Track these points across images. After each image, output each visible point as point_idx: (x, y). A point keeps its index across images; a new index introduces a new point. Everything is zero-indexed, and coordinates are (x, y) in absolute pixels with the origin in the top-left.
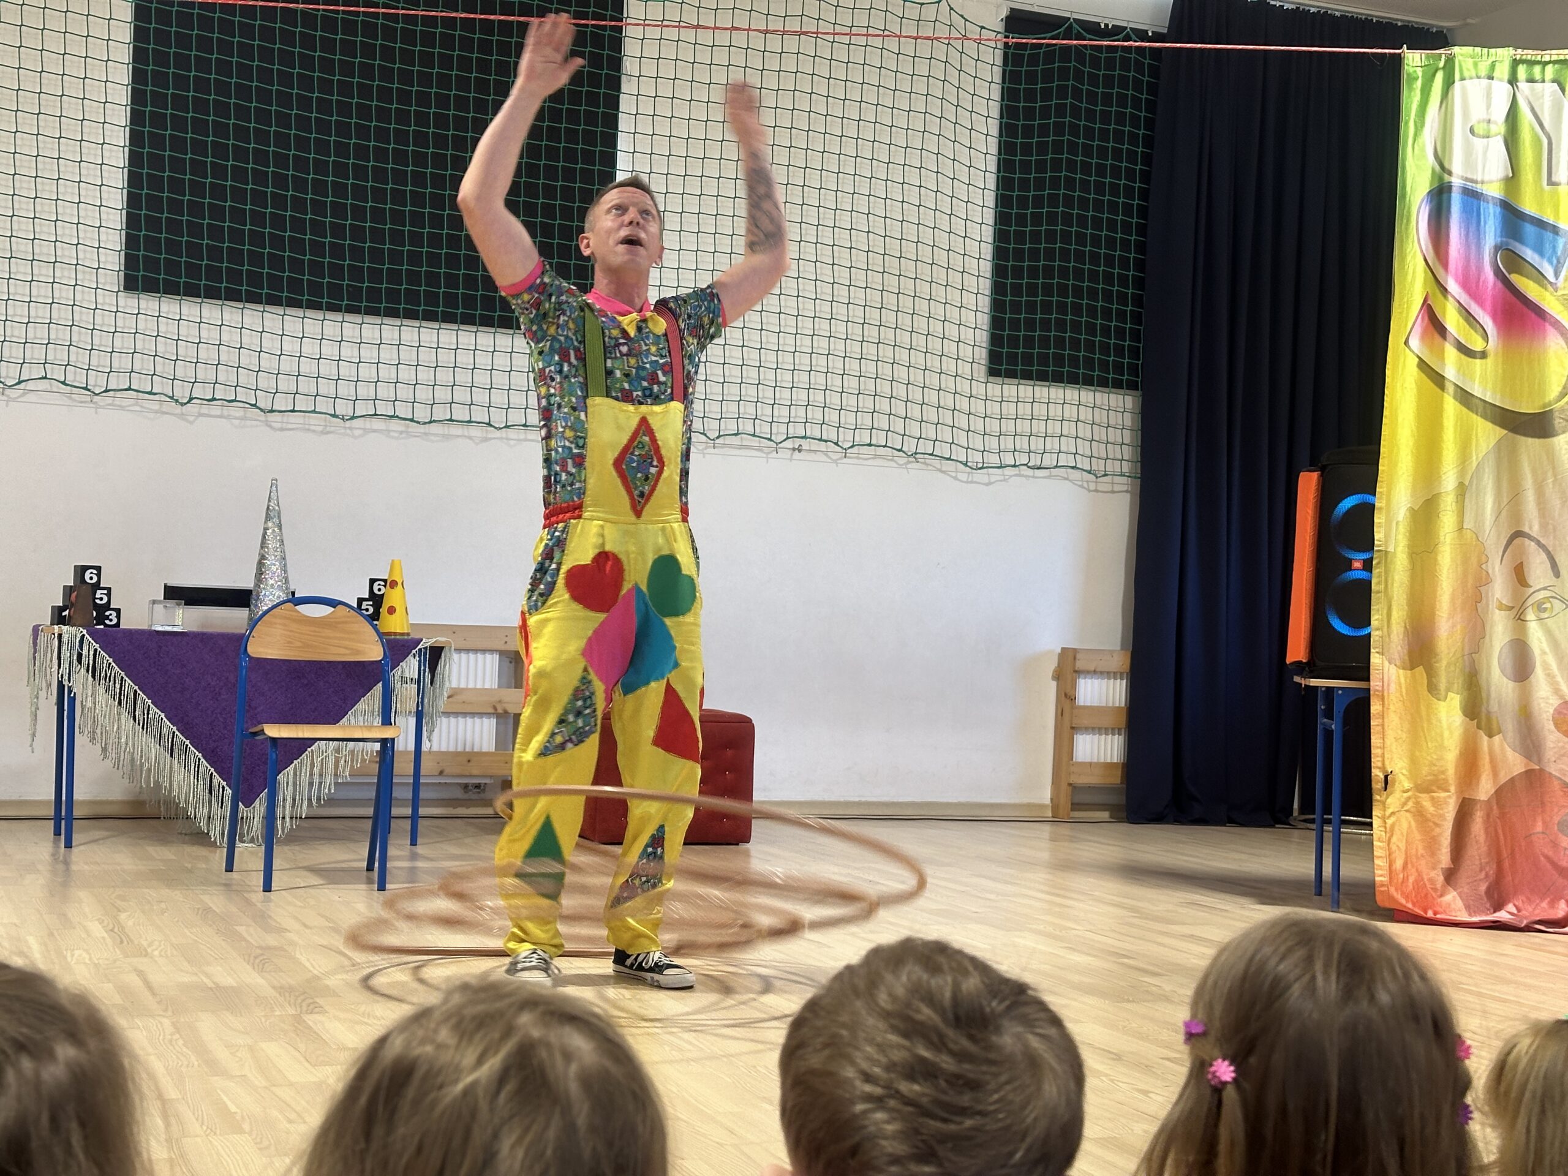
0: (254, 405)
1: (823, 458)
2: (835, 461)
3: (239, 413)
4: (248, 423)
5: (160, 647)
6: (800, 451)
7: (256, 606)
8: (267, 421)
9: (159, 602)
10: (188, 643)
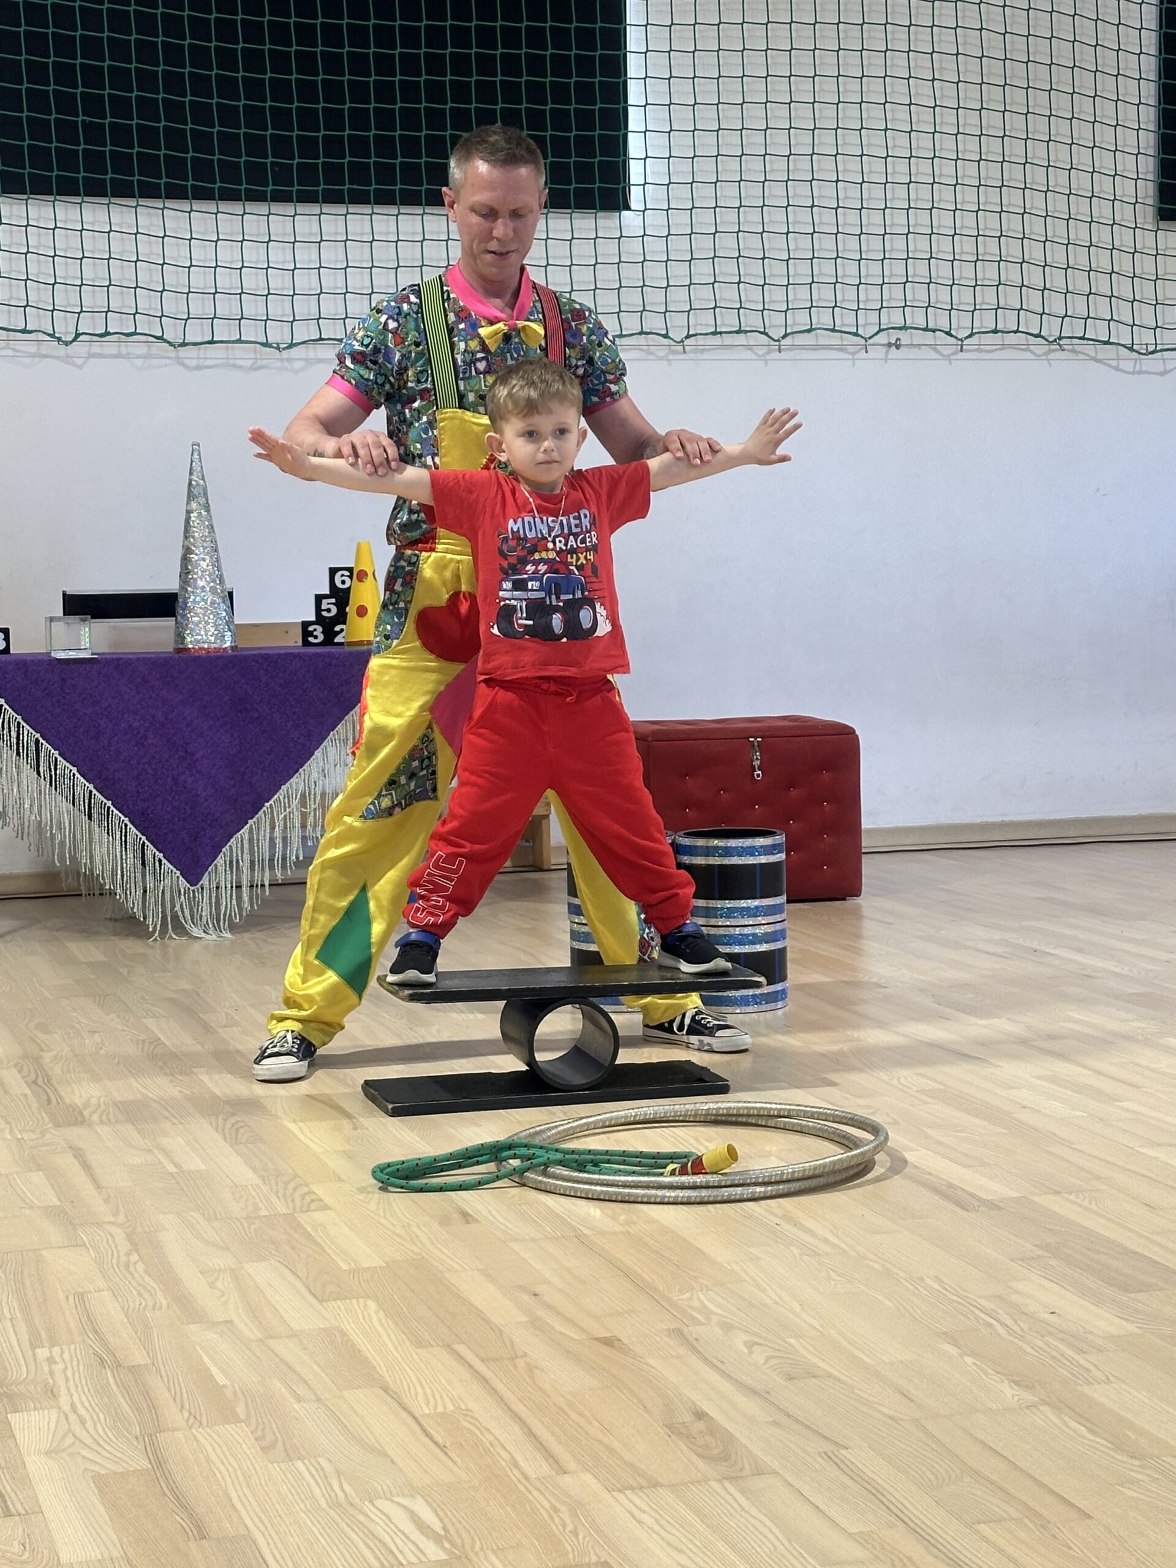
0: (160, 338)
1: (932, 354)
2: (948, 358)
3: (142, 349)
4: (154, 362)
5: (64, 680)
6: (898, 347)
7: (184, 616)
8: (178, 358)
9: (58, 619)
10: (100, 673)
